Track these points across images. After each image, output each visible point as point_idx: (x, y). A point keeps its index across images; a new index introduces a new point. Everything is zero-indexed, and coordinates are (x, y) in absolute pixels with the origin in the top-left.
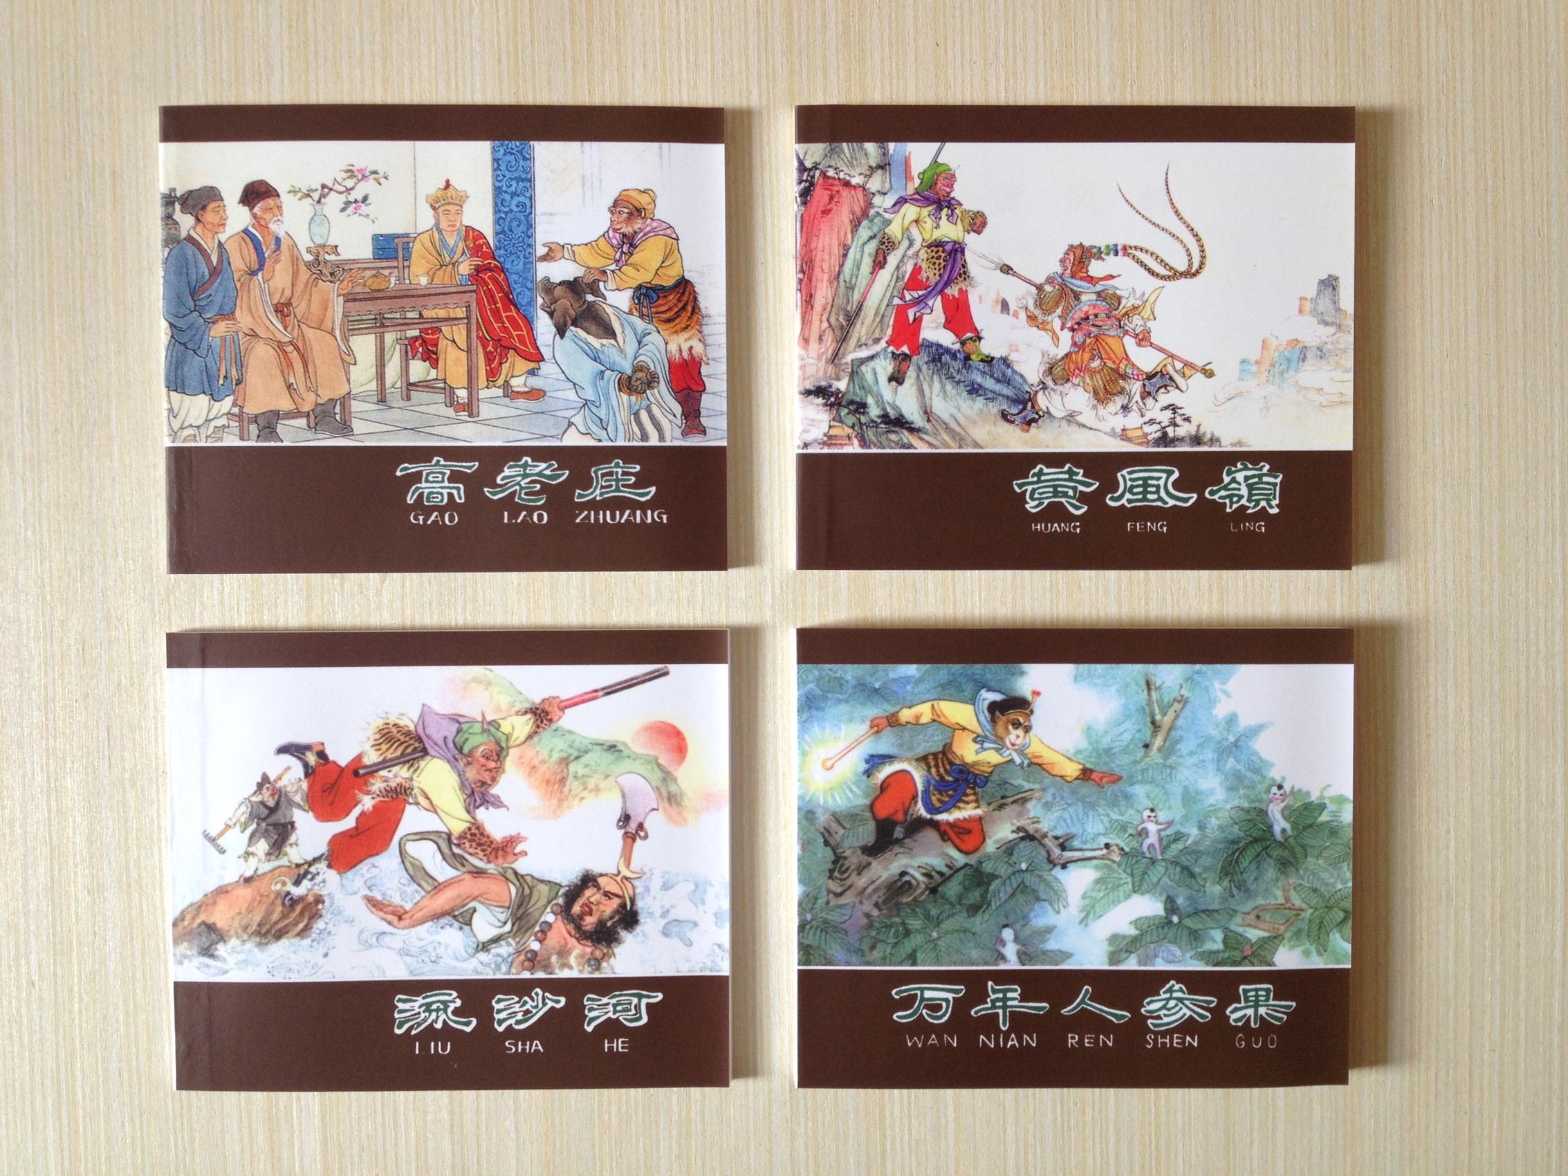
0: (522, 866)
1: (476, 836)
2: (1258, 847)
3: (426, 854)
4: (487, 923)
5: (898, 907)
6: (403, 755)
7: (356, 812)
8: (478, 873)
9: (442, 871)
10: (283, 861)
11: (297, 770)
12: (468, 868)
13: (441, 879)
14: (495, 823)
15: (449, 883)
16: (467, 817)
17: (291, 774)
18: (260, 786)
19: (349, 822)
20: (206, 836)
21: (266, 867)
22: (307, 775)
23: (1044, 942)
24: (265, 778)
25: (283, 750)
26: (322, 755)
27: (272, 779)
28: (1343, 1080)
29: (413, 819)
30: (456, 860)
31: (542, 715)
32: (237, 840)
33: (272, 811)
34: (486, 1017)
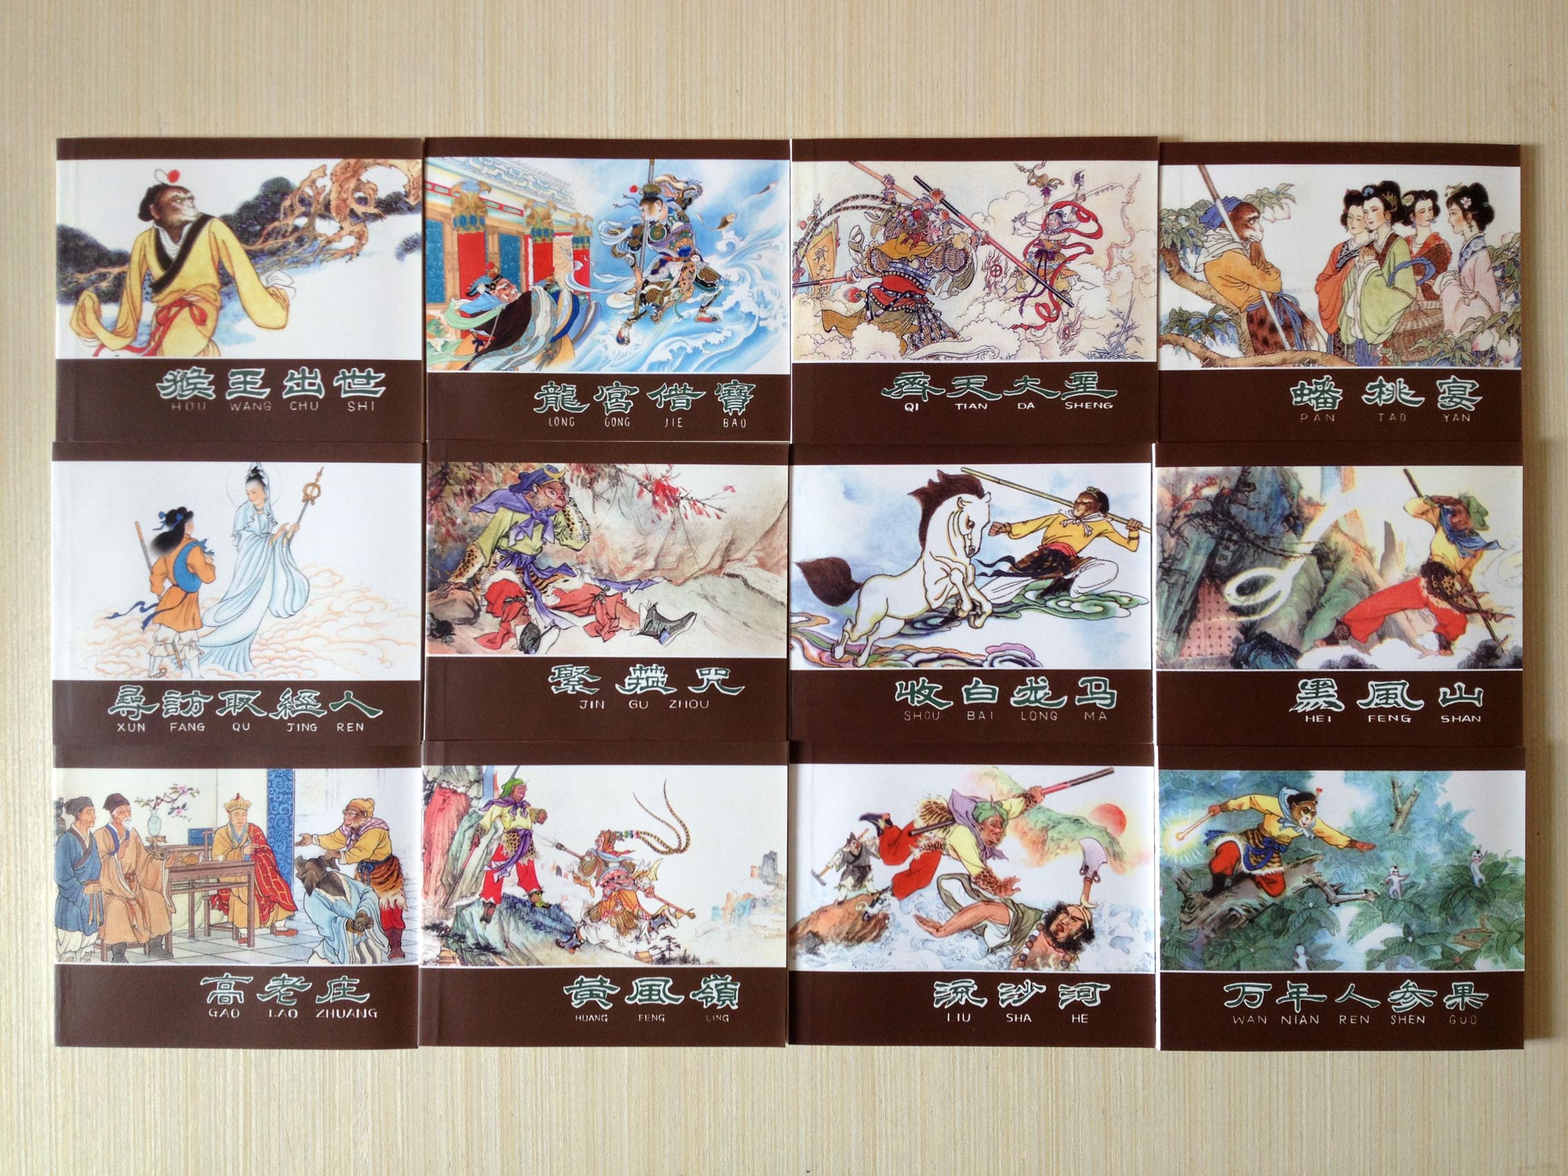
0: (1017, 898)
1: (987, 877)
2: (1464, 892)
3: (955, 889)
4: (994, 935)
5: (1228, 932)
6: (940, 822)
7: (910, 859)
8: (989, 902)
9: (965, 900)
10: (863, 891)
11: (873, 831)
12: (982, 898)
13: (964, 905)
14: (1000, 870)
15: (969, 908)
16: (981, 864)
17: (869, 834)
18: (849, 841)
19: (905, 866)
20: (813, 873)
21: (852, 895)
22: (879, 834)
23: (1324, 954)
24: (852, 836)
25: (864, 818)
26: (888, 822)
27: (857, 837)
28: (1520, 1046)
29: (946, 865)
30: (975, 893)
31: (1030, 798)
32: (833, 877)
33: (857, 857)
34: (994, 997)
